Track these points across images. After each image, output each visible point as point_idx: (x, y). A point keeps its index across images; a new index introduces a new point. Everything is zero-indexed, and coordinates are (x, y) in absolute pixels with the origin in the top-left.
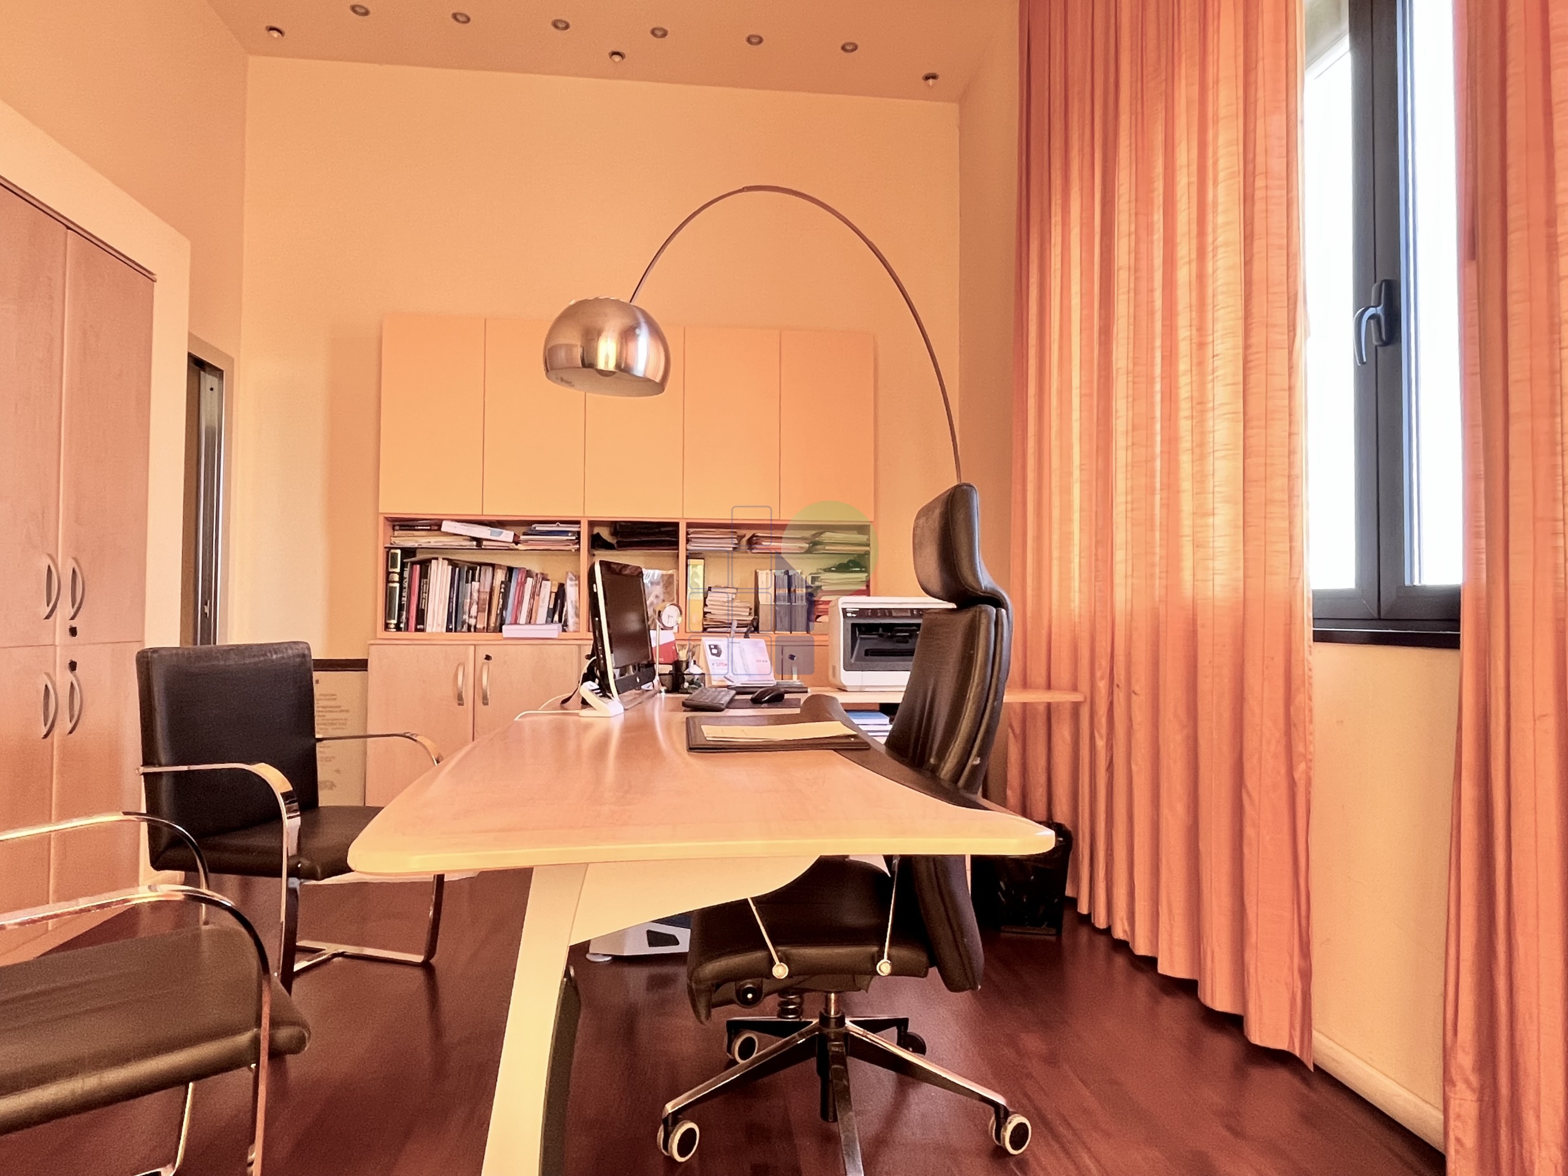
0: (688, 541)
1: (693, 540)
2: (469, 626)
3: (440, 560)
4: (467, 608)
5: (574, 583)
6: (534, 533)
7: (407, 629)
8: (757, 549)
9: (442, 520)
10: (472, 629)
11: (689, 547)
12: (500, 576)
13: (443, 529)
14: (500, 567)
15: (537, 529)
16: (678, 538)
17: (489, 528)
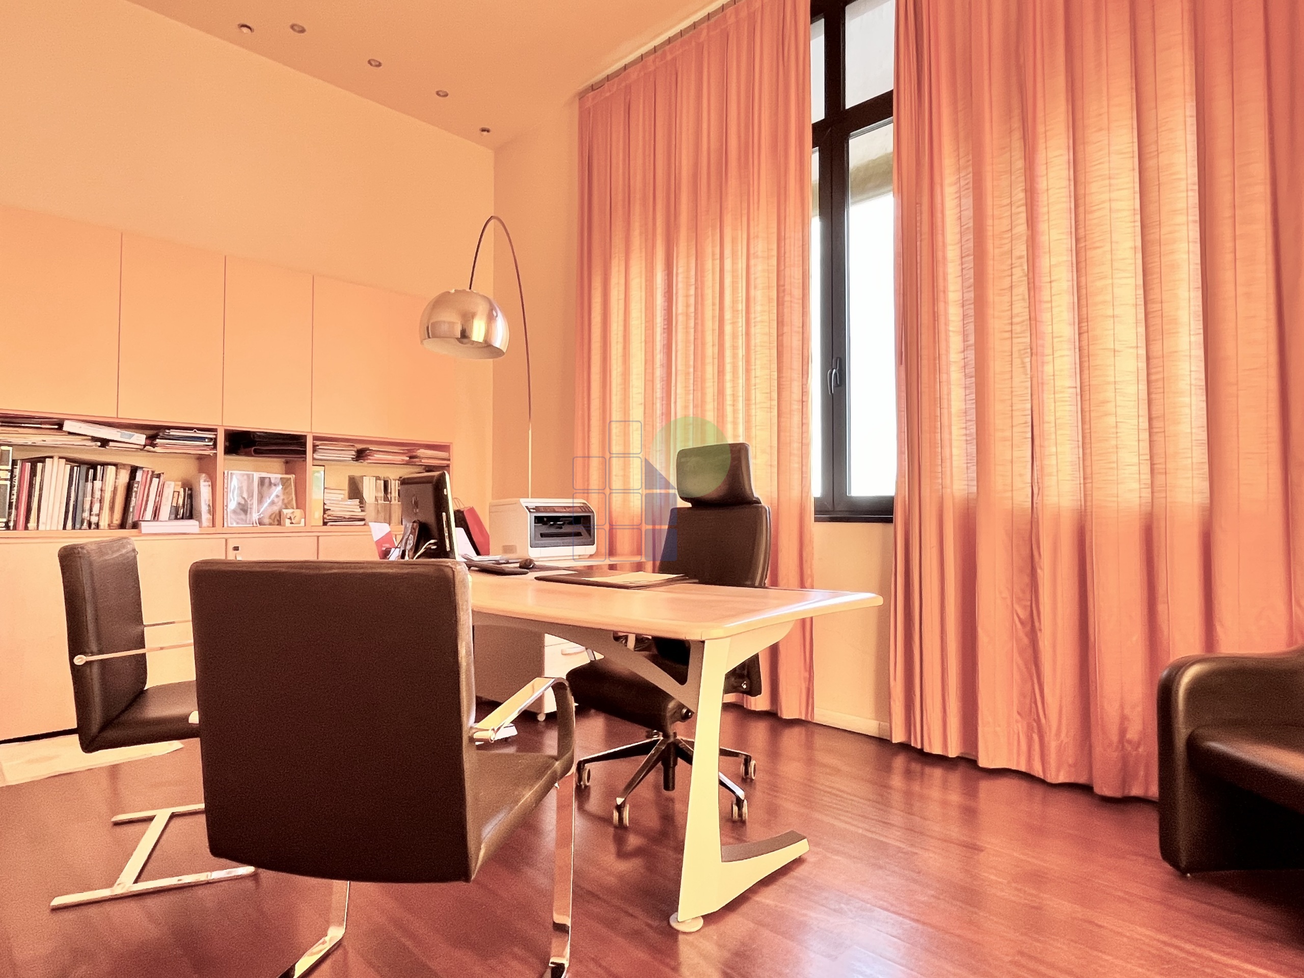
0: (314, 451)
1: (320, 450)
2: (90, 524)
3: (56, 459)
4: (87, 506)
5: (207, 483)
6: (169, 437)
7: (15, 528)
8: (370, 459)
9: (64, 420)
10: (93, 526)
11: (316, 456)
12: (124, 476)
13: (65, 429)
14: (124, 466)
15: (171, 433)
16: (306, 448)
17: (119, 430)
